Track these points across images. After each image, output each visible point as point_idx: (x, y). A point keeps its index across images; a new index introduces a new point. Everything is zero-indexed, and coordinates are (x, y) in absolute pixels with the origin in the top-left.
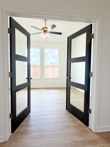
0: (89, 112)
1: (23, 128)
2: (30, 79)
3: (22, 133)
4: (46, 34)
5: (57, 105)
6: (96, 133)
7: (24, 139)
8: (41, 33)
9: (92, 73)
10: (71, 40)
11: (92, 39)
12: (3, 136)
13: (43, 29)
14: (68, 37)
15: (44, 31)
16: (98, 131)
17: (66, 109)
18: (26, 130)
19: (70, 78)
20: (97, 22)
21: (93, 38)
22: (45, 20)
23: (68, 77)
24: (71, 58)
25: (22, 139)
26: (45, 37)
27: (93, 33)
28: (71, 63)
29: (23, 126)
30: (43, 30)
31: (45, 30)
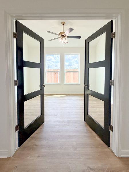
0: (111, 129)
1: (33, 141)
2: (43, 87)
3: (30, 148)
4: (64, 39)
5: (75, 114)
6: (119, 158)
7: (30, 157)
8: (59, 38)
9: (113, 81)
10: (89, 42)
11: (114, 39)
12: (7, 151)
13: (61, 33)
14: (86, 40)
15: (62, 36)
16: (122, 156)
17: (84, 121)
18: (35, 144)
19: (88, 86)
20: (119, 17)
21: (114, 37)
22: (63, 24)
23: (86, 85)
24: (88, 63)
25: (28, 157)
26: (62, 42)
27: (114, 32)
28: (89, 69)
29: (33, 138)
30: (60, 35)
31: (62, 34)
